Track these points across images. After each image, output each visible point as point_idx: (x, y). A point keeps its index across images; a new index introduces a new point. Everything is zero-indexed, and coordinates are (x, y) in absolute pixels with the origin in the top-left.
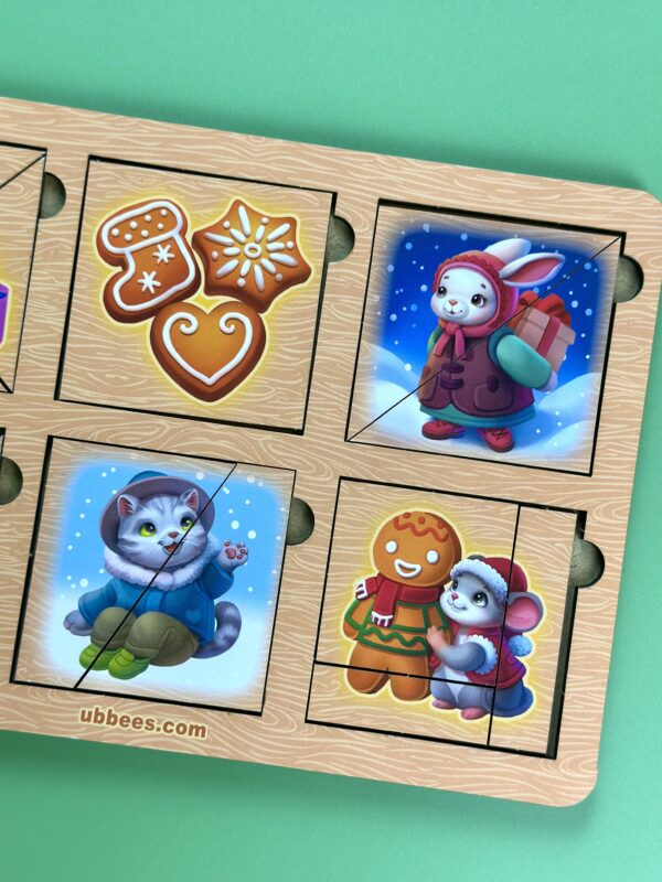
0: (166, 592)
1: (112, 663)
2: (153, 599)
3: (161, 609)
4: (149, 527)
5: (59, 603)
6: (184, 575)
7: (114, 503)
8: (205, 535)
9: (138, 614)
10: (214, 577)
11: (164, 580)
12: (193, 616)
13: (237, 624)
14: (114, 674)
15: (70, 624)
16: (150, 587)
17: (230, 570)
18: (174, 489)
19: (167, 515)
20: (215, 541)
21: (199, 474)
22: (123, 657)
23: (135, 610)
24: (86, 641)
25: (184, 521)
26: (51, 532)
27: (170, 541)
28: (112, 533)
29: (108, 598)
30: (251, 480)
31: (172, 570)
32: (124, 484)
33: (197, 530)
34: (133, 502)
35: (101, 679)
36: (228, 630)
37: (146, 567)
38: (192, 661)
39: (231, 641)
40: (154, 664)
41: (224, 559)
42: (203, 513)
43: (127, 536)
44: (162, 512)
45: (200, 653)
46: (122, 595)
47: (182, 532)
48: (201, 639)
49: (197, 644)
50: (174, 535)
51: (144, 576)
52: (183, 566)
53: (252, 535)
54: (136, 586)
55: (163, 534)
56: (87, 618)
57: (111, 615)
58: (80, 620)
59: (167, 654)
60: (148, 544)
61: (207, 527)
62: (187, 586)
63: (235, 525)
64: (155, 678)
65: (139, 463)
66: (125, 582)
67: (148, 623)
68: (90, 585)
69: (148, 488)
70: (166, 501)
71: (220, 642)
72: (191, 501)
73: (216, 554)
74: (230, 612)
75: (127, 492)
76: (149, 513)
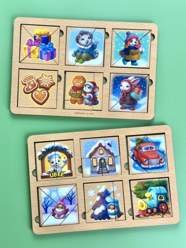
0: (86, 50)
1: (79, 61)
2: (85, 51)
3: (86, 52)
4: (83, 39)
5: (71, 52)
6: (89, 47)
7: (77, 36)
8: (92, 40)
9: (82, 54)
10: (94, 47)
11: (86, 48)
12: (91, 53)
13: (98, 54)
14: (80, 63)
15: (73, 56)
16: (84, 49)
17: (96, 45)
18: (86, 33)
19: (86, 37)
20: (93, 41)
21: (90, 30)
22: (81, 60)
23: (82, 53)
24: (75, 58)
25: (88, 38)
26: (68, 42)
27: (86, 41)
29: (78, 51)
30: (98, 31)
31: (87, 46)
32: (79, 33)
33: (90, 40)
34: (80, 36)
35: (78, 64)
36: (97, 55)
37: (83, 46)
38: (91, 60)
39: (97, 56)
40: (86, 60)
41: (95, 44)
42: (91, 37)
43: (80, 41)
44: (85, 37)
45: (92, 59)
46: (80, 50)
47: (88, 40)
48: (93, 56)
49: (92, 57)
50: (87, 40)
51: (83, 47)
52: (89, 45)
53: (99, 40)
54: (82, 49)
55: (85, 40)
56: (75, 54)
57: (79, 54)
58: (74, 55)
59: (88, 59)
60: (83, 42)
61: (92, 39)
62: (90, 48)
63: (96, 38)
64: (86, 63)
65: (80, 29)
66: (80, 48)
67: (84, 55)
68: (75, 49)
69: (82, 33)
70: (85, 35)
71: (96, 57)
72: (89, 35)
73: (94, 43)
74: (97, 52)
75: (79, 34)
76: (83, 37)
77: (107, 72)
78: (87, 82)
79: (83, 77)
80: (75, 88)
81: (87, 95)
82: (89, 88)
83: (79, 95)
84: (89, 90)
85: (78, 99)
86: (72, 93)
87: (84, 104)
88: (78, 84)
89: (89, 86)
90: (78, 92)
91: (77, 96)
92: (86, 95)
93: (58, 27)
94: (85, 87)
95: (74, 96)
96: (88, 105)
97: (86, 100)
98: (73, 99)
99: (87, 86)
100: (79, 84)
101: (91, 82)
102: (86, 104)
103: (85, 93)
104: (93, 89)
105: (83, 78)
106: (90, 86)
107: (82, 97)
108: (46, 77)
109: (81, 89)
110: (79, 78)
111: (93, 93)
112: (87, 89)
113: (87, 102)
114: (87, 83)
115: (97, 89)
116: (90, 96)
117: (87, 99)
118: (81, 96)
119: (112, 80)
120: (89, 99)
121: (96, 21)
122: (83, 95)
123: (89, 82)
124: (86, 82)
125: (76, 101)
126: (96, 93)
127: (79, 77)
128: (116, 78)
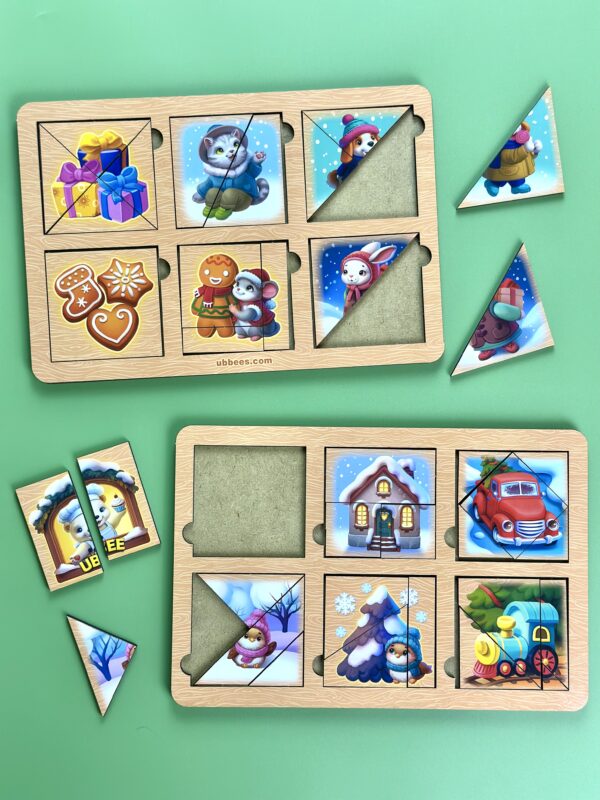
0: (233, 179)
1: (217, 214)
2: (229, 183)
3: (233, 186)
4: (220, 150)
5: (189, 190)
6: (240, 170)
7: (203, 143)
8: (245, 150)
9: (223, 190)
10: (253, 169)
11: (232, 173)
12: (247, 187)
13: (267, 187)
14: (219, 218)
15: (196, 200)
16: (225, 177)
17: (259, 164)
18: (227, 131)
19: (227, 143)
20: (251, 152)
21: (239, 122)
22: (220, 211)
23: (222, 189)
24: (204, 205)
25: (235, 144)
26: (178, 160)
27: (231, 154)
28: (204, 155)
29: (210, 185)
30: (261, 122)
31: (234, 169)
32: (205, 133)
33: (242, 149)
34: (211, 140)
35: (213, 221)
36: (264, 190)
37: (223, 168)
38: (251, 207)
39: (266, 195)
40: (235, 210)
41: (256, 160)
42: (242, 141)
43: (211, 155)
44: (225, 142)
45: (254, 203)
46: (215, 182)
47: (235, 149)
48: (252, 196)
49: (251, 199)
50: (232, 151)
52: (238, 166)
53: (266, 146)
54: (220, 177)
55: (227, 152)
56: (202, 195)
57: (212, 192)
58: (199, 196)
59: (239, 206)
60: (222, 158)
61: (246, 147)
62: (242, 174)
63: (258, 143)
64: (236, 217)
65: (209, 122)
66: (215, 176)
67: (228, 193)
68: (201, 180)
69: (217, 133)
70: (225, 137)
71: (262, 196)
72: (236, 135)
73: (252, 159)
74: (263, 182)
75: (208, 136)
76: (219, 143)
77: (299, 237)
78: (240, 270)
79: (228, 258)
80: (207, 292)
81: (245, 307)
82: (248, 288)
83: (221, 311)
84: (249, 295)
85: (220, 323)
86: (202, 306)
87: (236, 335)
88: (217, 280)
89: (248, 283)
90: (219, 302)
91: (216, 314)
92: (240, 309)
93: (147, 121)
94: (238, 285)
95: (206, 314)
96: (249, 339)
97: (242, 323)
98: (206, 322)
99: (241, 282)
100: (220, 279)
101: (254, 272)
102: (245, 335)
103: (239, 303)
104: (261, 290)
105: (229, 262)
106: (252, 283)
107: (232, 315)
108: (124, 270)
109: (226, 292)
110: (218, 262)
111: (261, 301)
112: (242, 293)
113: (246, 329)
114: (240, 274)
115: (271, 290)
116: (254, 311)
117: (244, 320)
118: (227, 314)
119: (316, 258)
120: (252, 319)
121: (252, 94)
122: (233, 309)
123: (247, 271)
124: (237, 272)
125: (215, 328)
126: (269, 302)
127: (218, 258)
128: (326, 251)
